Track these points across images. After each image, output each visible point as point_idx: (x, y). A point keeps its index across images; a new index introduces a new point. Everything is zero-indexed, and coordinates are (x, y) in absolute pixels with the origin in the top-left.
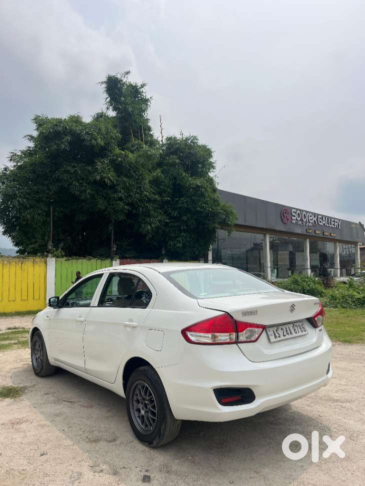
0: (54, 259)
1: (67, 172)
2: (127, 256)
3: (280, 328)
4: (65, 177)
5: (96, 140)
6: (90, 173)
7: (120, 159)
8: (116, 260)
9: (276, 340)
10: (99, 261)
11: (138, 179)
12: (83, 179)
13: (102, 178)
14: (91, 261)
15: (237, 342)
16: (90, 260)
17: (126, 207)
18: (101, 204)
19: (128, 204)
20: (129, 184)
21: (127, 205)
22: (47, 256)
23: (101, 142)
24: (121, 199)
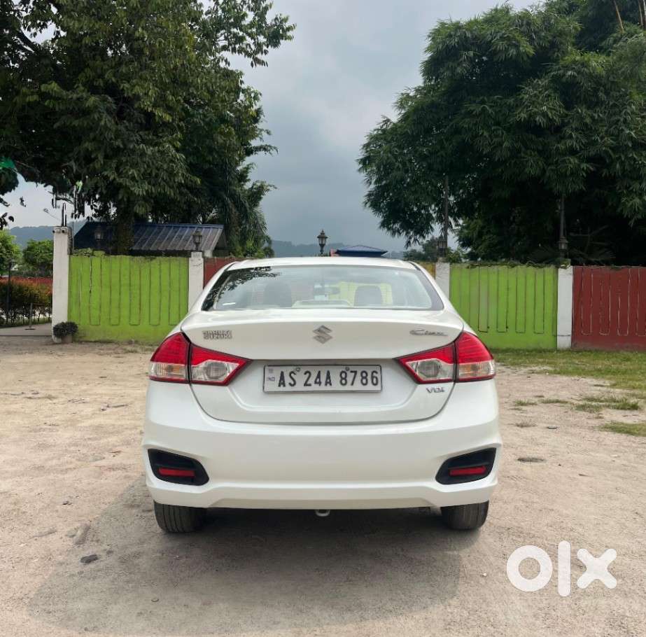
0: (447, 265)
1: (470, 114)
2: (593, 260)
3: (304, 370)
4: (466, 123)
5: (517, 47)
6: (511, 108)
7: (569, 73)
8: (565, 268)
9: (282, 389)
10: (531, 269)
11: (614, 105)
12: (498, 124)
13: (530, 116)
14: (515, 268)
15: (190, 381)
16: (513, 266)
17: (584, 166)
18: (532, 165)
19: (589, 160)
20: (592, 118)
21: (587, 162)
22: (436, 261)
23: (527, 48)
24: (573, 152)
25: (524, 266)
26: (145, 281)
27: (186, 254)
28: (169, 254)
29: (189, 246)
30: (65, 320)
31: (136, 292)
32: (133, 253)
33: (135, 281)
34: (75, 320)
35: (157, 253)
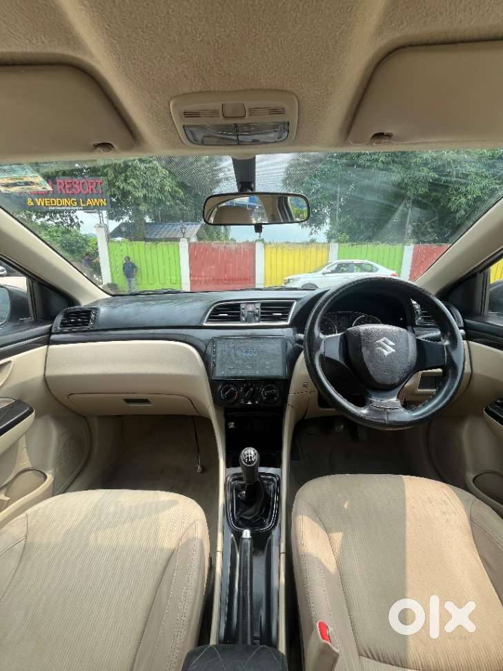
0: (337, 244)
8: (409, 245)
10: (388, 246)
25: (384, 244)
26: (155, 257)
27: (177, 240)
28: (167, 240)
29: (179, 235)
30: (110, 282)
31: (150, 264)
32: (146, 240)
33: (149, 257)
34: (116, 282)
35: (160, 240)
